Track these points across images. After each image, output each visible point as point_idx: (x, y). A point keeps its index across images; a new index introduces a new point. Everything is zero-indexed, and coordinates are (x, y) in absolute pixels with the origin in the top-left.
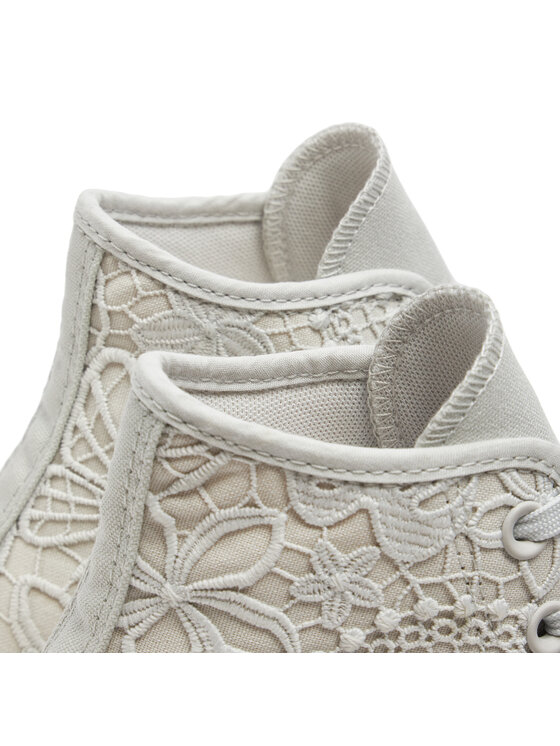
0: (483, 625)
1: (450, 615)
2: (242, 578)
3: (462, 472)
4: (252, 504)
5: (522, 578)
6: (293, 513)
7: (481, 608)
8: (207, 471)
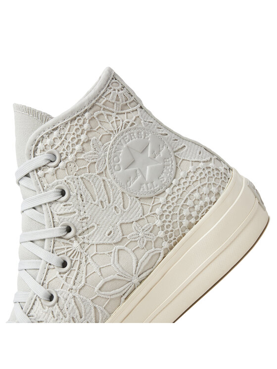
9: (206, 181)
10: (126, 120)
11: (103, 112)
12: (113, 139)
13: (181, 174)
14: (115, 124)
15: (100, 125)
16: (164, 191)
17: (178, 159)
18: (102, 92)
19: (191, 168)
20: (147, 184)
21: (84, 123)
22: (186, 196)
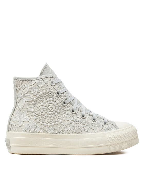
0: (51, 93)
1: (47, 92)
2: (26, 92)
3: (44, 77)
4: (25, 85)
5: (54, 88)
6: (29, 85)
7: (50, 91)
8: (21, 83)
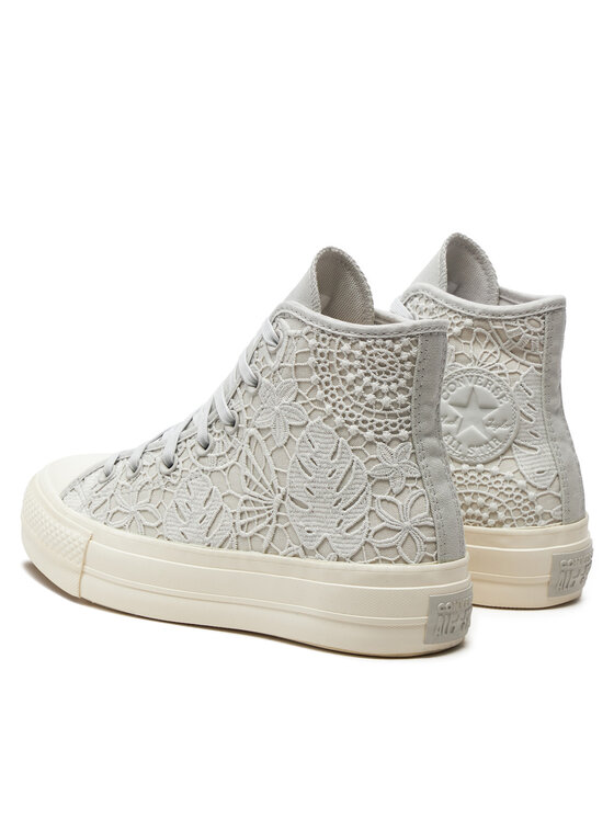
9: (503, 500)
10: (501, 364)
11: (488, 334)
12: (469, 366)
13: (494, 468)
14: (486, 356)
15: (471, 342)
16: (461, 463)
17: (510, 452)
18: (506, 317)
19: (509, 474)
20: (454, 439)
21: (458, 325)
22: (472, 490)
